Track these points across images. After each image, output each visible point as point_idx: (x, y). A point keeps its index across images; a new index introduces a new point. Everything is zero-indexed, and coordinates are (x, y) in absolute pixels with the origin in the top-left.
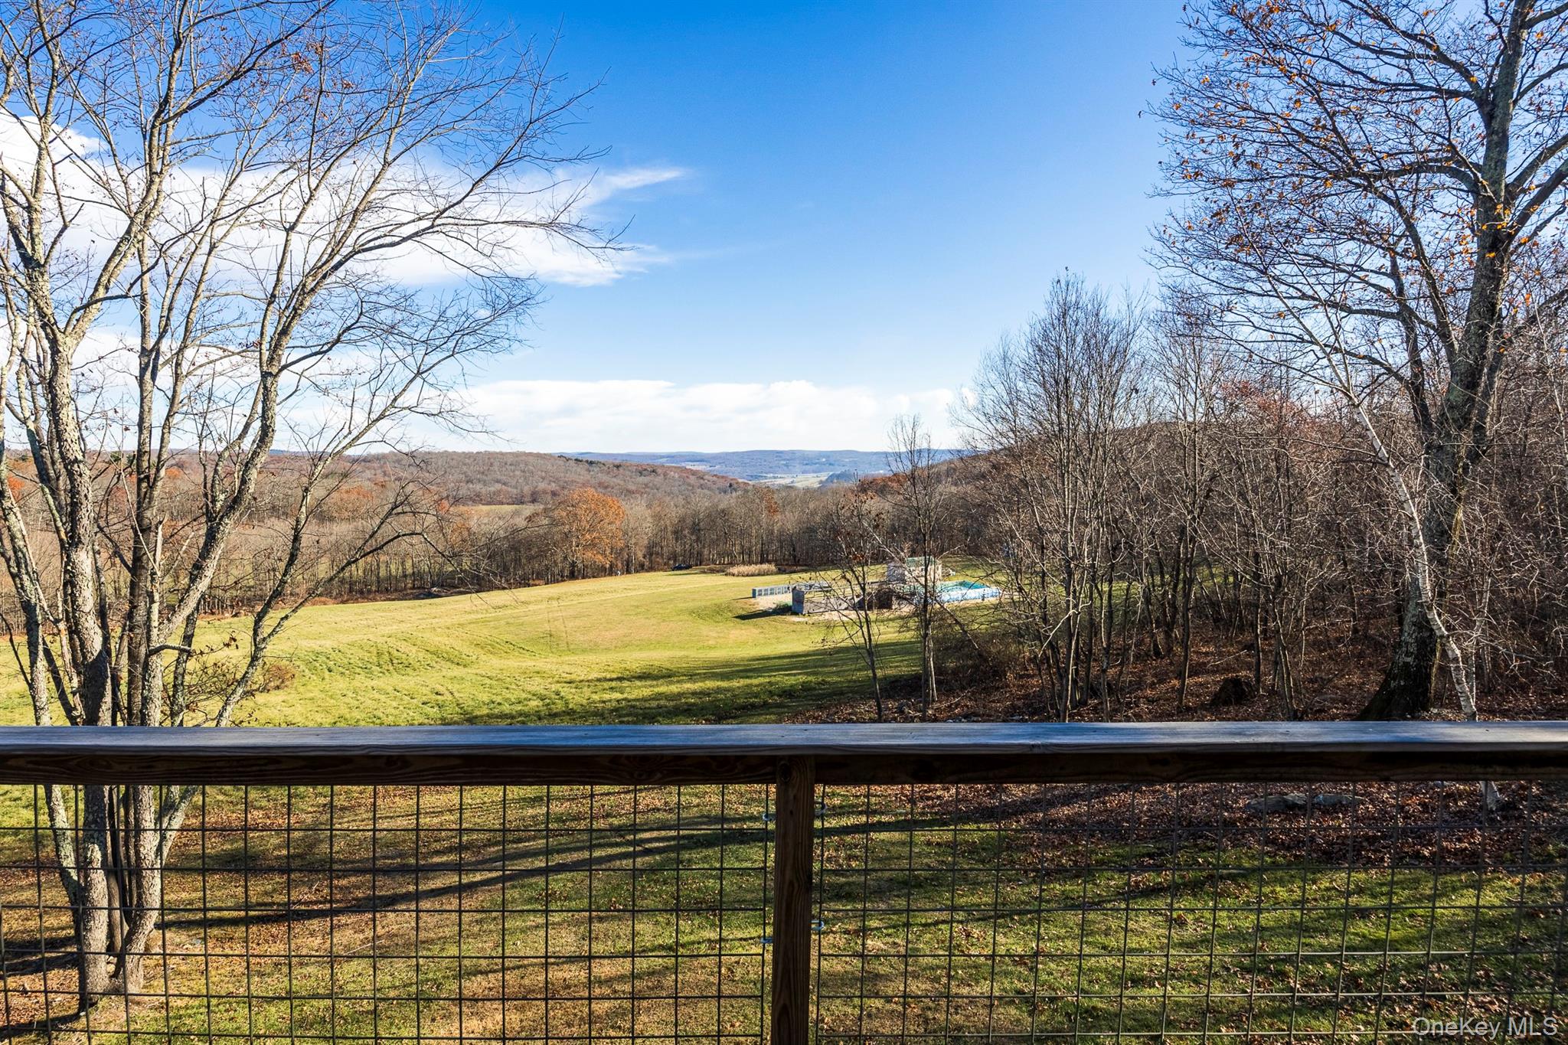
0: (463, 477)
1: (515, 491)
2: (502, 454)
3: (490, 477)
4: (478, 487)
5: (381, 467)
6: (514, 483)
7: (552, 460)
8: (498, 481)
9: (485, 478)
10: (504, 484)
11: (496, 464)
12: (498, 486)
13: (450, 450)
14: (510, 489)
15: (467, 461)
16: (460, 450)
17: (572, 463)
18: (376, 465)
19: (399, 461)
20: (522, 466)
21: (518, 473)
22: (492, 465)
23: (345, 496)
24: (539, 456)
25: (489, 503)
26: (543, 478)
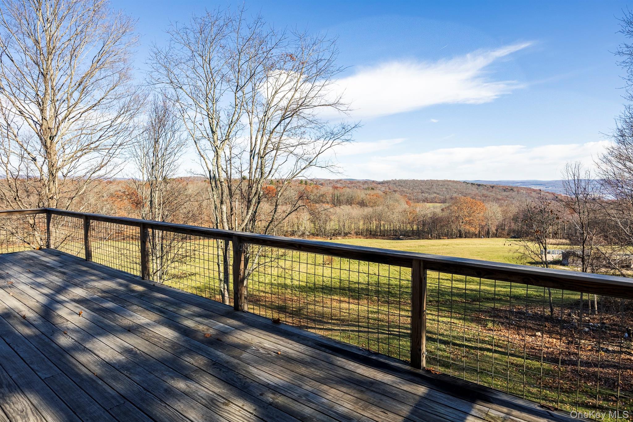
0: (420, 191)
1: (442, 197)
2: (437, 181)
3: (431, 191)
4: (426, 195)
5: (388, 186)
6: (442, 193)
7: (460, 184)
8: (435, 193)
9: (429, 191)
10: (438, 194)
11: (435, 185)
12: (435, 195)
13: (416, 179)
14: (440, 196)
15: (422, 184)
16: (419, 179)
17: (469, 185)
18: (386, 185)
19: (395, 184)
20: (446, 186)
21: (444, 189)
22: (432, 186)
23: (372, 197)
24: (454, 182)
25: (431, 202)
26: (456, 192)
